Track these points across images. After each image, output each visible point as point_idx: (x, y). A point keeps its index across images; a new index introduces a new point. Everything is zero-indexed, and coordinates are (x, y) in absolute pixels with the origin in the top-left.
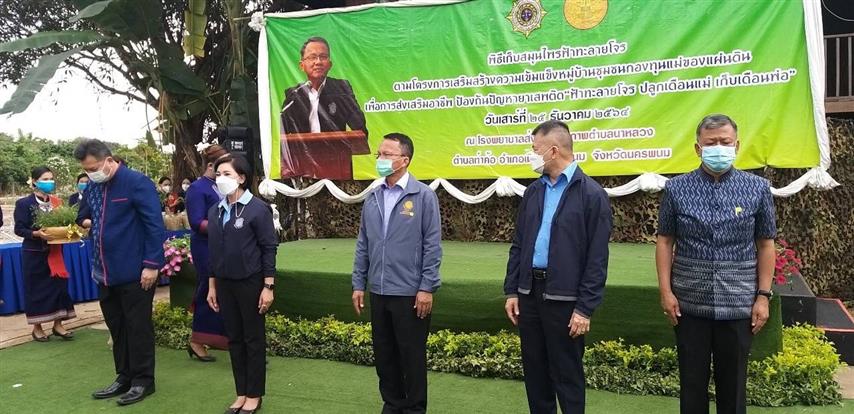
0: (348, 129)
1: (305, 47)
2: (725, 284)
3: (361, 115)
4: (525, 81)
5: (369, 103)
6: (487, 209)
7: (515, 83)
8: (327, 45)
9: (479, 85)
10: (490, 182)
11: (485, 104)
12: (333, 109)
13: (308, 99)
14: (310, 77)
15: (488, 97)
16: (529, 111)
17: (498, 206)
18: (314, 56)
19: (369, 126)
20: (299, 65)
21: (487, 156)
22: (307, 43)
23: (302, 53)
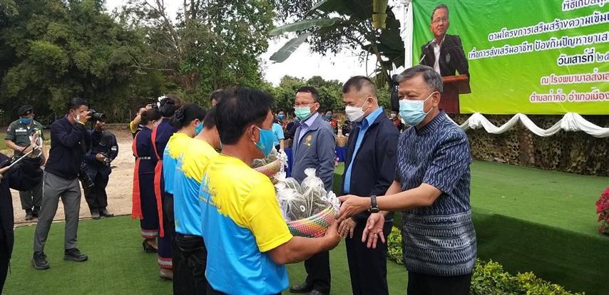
0: (457, 73)
1: (434, 13)
2: (412, 237)
3: (466, 61)
4: (594, 23)
5: (472, 52)
6: (562, 142)
7: (585, 25)
8: (447, 10)
9: (555, 30)
10: (559, 117)
11: (559, 47)
12: (448, 58)
13: (433, 52)
14: (436, 36)
15: (562, 40)
16: (596, 51)
17: (572, 139)
18: (439, 20)
19: (471, 70)
20: (429, 27)
21: (558, 93)
22: (435, 10)
23: (432, 18)
